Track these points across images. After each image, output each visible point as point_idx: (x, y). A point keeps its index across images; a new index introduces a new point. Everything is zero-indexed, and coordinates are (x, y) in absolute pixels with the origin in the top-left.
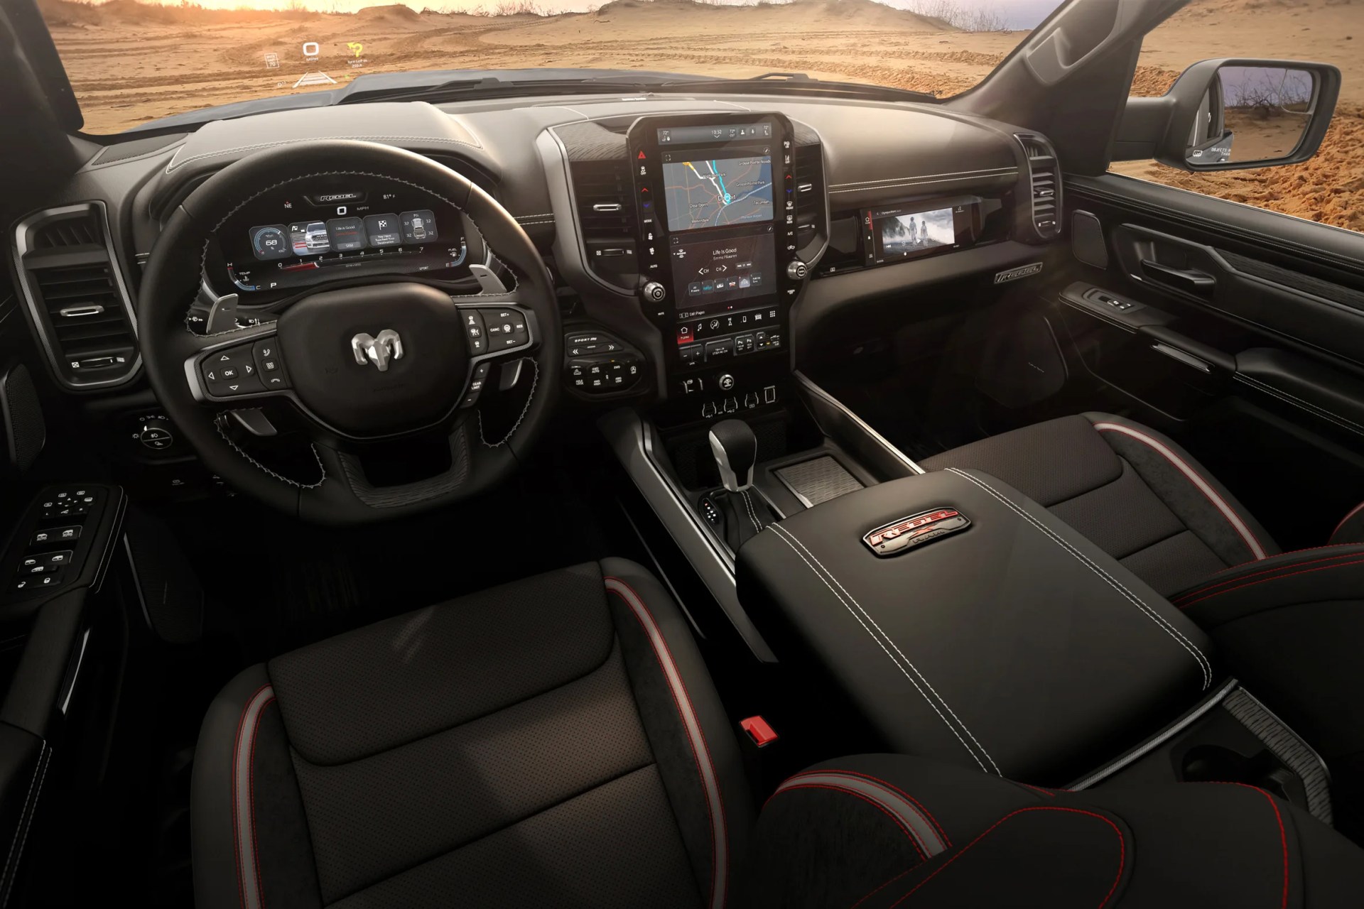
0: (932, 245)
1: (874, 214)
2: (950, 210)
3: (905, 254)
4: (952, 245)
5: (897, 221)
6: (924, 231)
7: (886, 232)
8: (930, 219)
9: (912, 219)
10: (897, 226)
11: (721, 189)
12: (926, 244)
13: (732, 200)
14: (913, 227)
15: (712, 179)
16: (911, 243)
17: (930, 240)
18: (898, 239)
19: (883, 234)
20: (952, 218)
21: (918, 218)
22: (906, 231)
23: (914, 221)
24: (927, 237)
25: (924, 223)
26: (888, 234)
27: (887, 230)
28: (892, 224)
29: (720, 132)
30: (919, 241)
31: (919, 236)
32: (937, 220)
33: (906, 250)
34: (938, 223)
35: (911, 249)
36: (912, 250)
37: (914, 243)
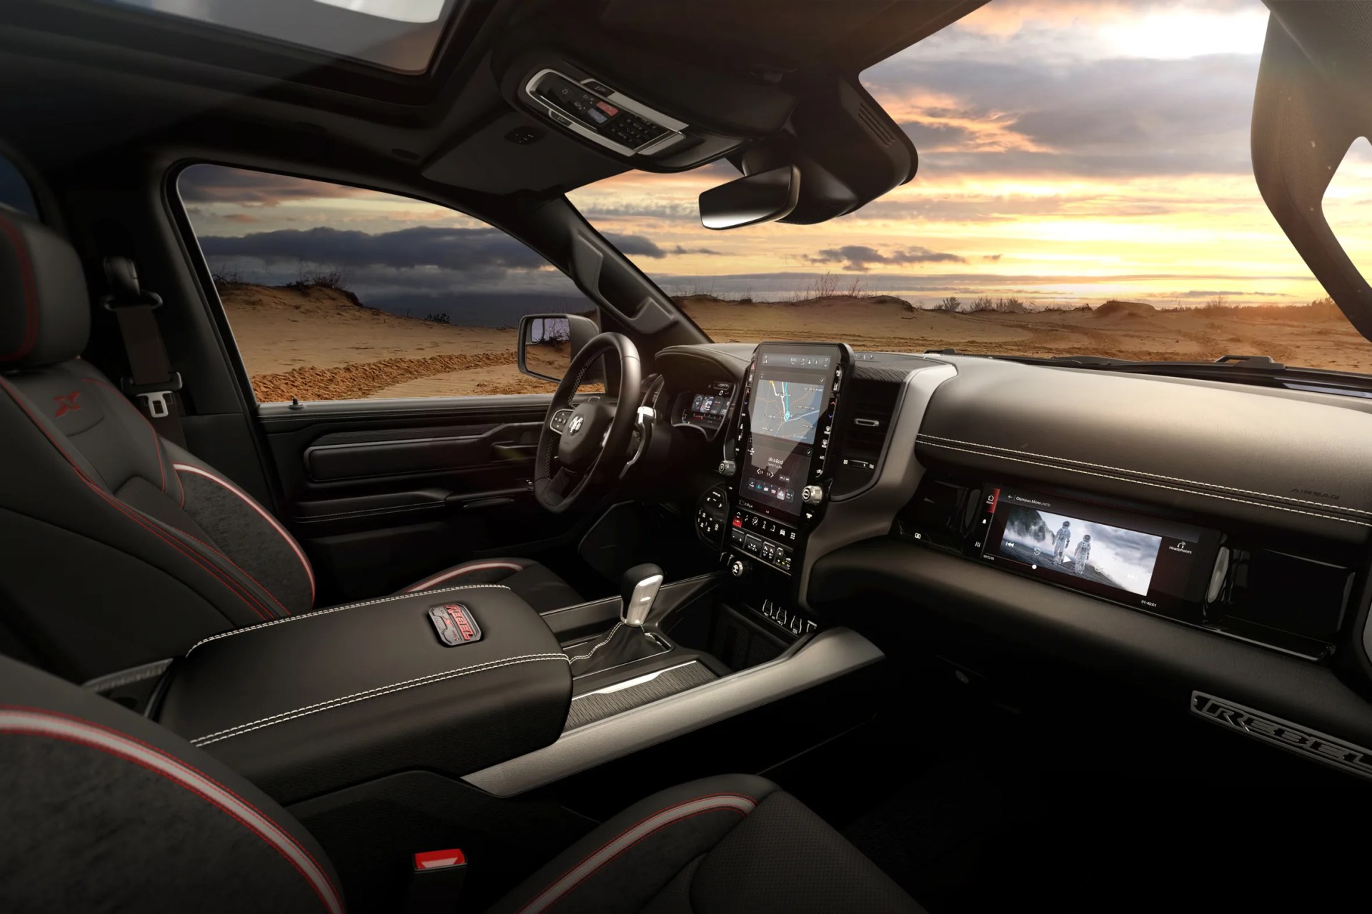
0: (1090, 577)
1: (1003, 494)
2: (1156, 540)
3: (1034, 567)
4: (1141, 597)
5: (1039, 517)
6: (1083, 549)
7: (1013, 524)
8: (1102, 537)
9: (1066, 524)
10: (1035, 524)
11: (786, 407)
12: (1079, 569)
13: (790, 418)
14: (1063, 536)
15: (782, 397)
16: (1053, 557)
17: (1090, 568)
18: (1029, 541)
19: (1008, 523)
20: (1156, 553)
21: (1079, 528)
22: (1048, 537)
23: (1069, 528)
24: (1085, 561)
25: (1087, 538)
26: (1016, 528)
27: (1016, 523)
28: (1028, 518)
29: (795, 360)
30: (1066, 560)
31: (1069, 553)
32: (1118, 545)
33: (1037, 562)
34: (1119, 550)
35: (1047, 564)
36: (1047, 567)
37: (1057, 559)
